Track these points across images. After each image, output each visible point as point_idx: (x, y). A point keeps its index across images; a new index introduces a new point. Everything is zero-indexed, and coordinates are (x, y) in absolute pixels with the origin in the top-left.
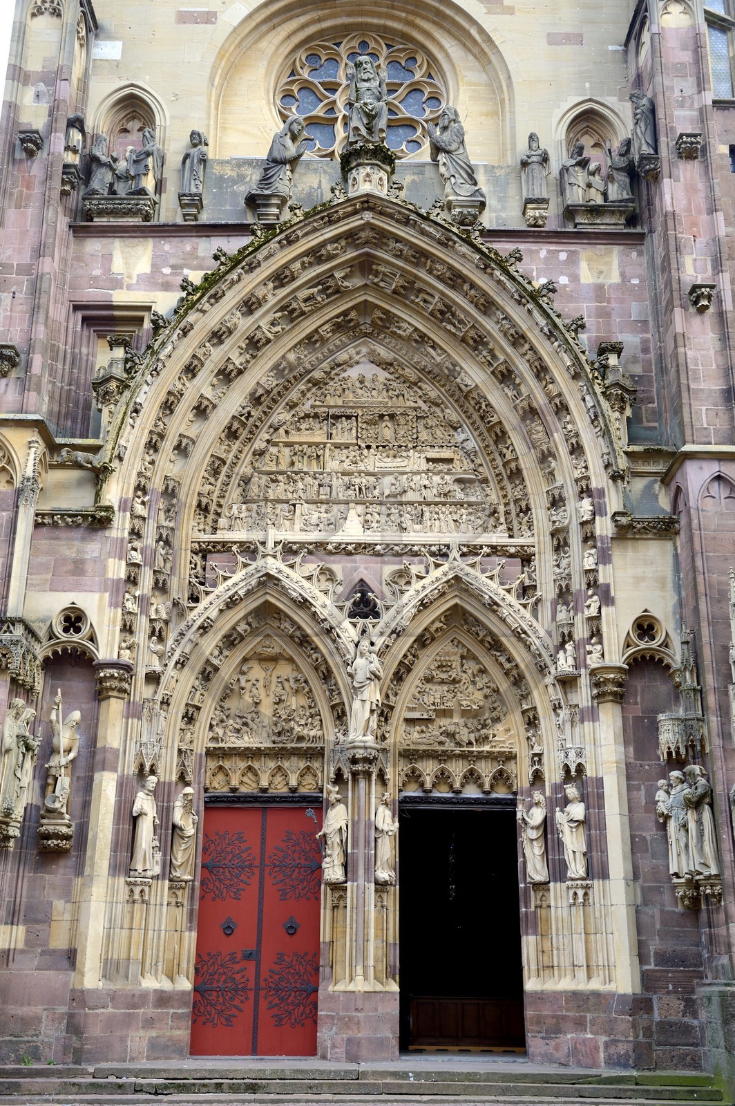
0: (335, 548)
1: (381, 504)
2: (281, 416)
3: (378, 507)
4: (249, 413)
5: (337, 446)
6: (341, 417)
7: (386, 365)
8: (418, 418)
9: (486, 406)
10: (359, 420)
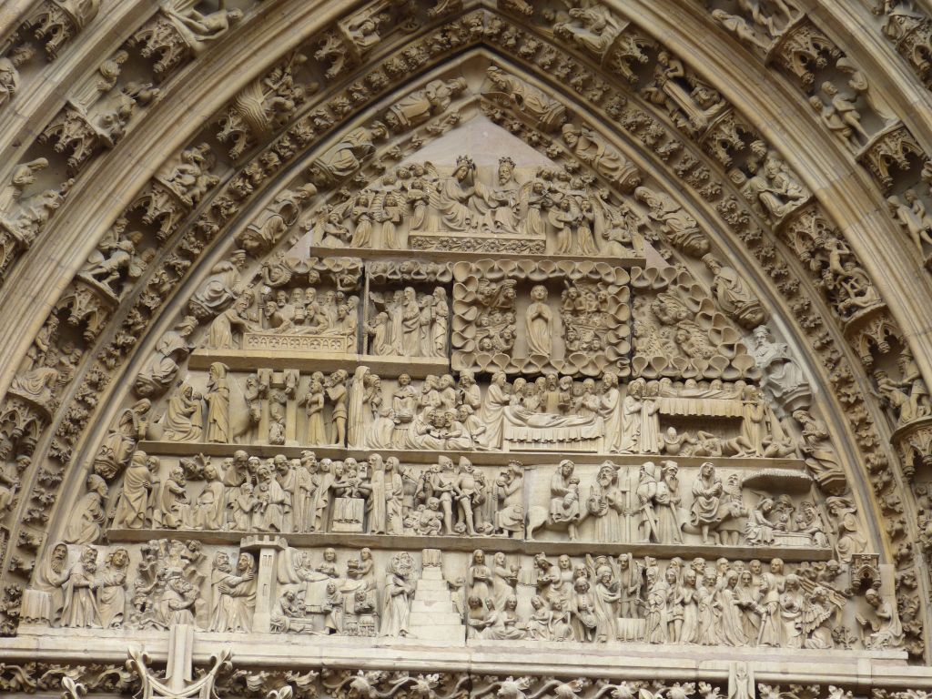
0: (380, 685)
1: (518, 551)
2: (220, 282)
3: (511, 560)
4: (123, 269)
5: (389, 374)
6: (401, 285)
7: (541, 132)
8: (636, 292)
9: (843, 261)
10: (458, 295)
